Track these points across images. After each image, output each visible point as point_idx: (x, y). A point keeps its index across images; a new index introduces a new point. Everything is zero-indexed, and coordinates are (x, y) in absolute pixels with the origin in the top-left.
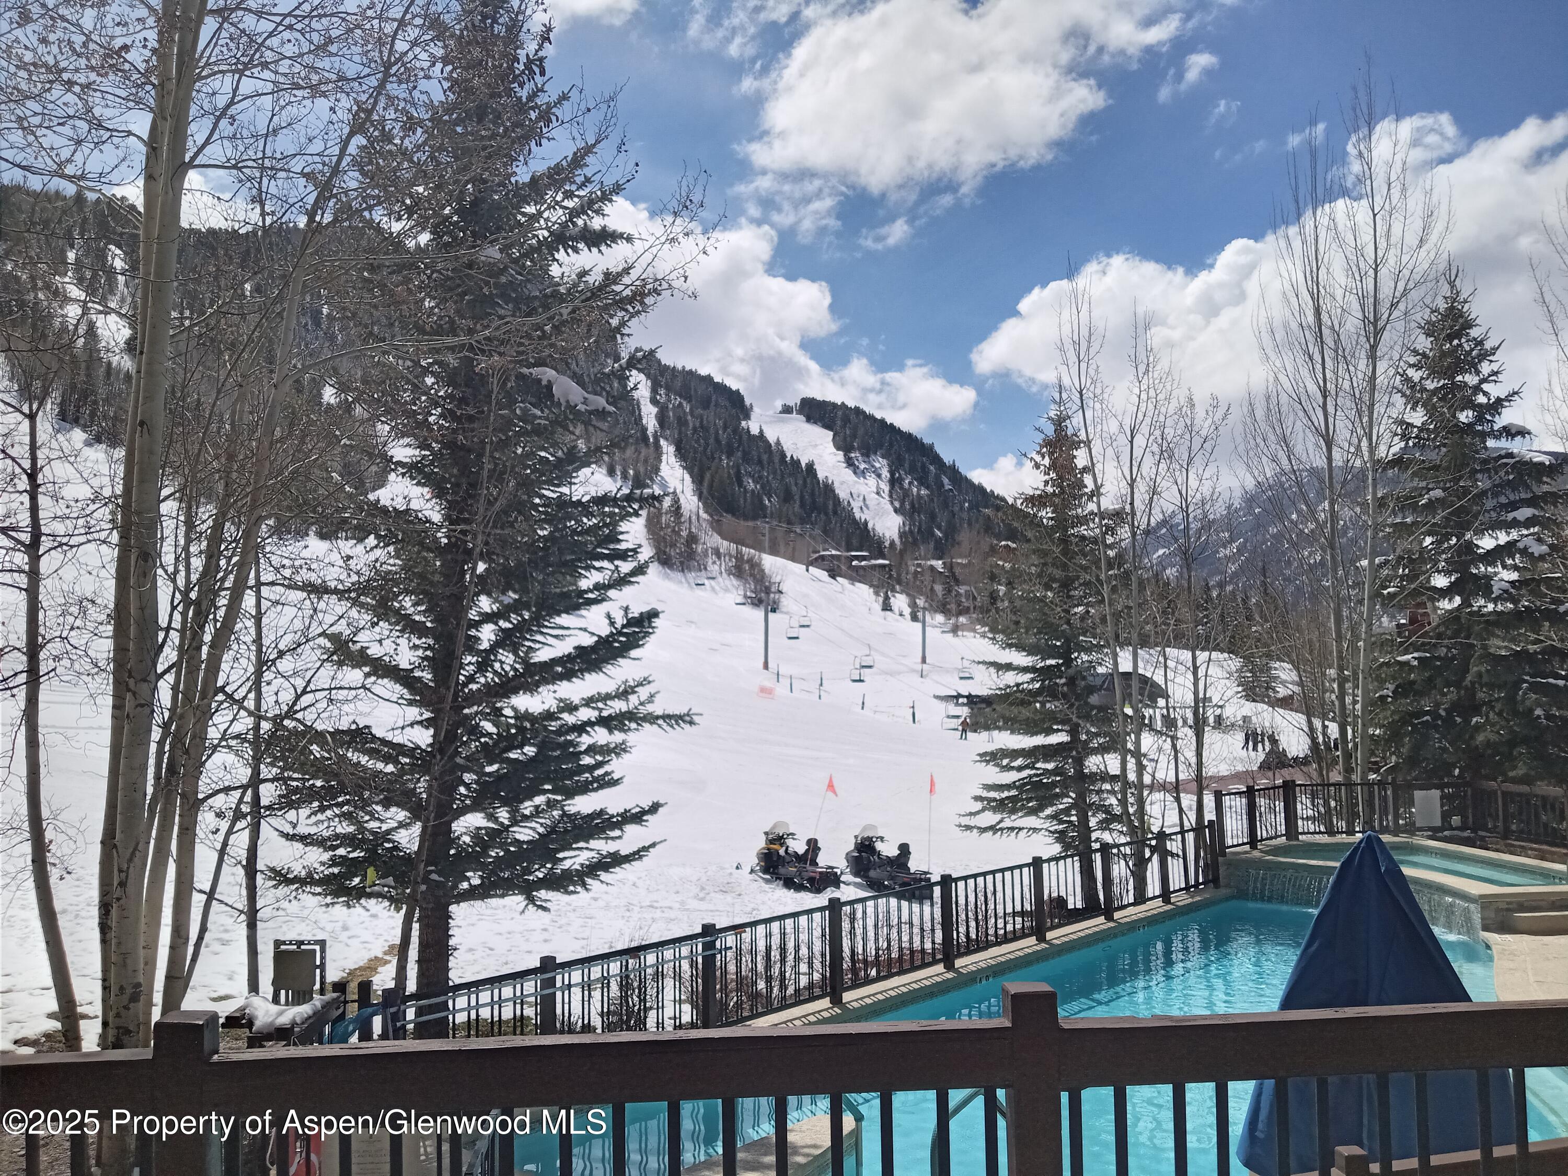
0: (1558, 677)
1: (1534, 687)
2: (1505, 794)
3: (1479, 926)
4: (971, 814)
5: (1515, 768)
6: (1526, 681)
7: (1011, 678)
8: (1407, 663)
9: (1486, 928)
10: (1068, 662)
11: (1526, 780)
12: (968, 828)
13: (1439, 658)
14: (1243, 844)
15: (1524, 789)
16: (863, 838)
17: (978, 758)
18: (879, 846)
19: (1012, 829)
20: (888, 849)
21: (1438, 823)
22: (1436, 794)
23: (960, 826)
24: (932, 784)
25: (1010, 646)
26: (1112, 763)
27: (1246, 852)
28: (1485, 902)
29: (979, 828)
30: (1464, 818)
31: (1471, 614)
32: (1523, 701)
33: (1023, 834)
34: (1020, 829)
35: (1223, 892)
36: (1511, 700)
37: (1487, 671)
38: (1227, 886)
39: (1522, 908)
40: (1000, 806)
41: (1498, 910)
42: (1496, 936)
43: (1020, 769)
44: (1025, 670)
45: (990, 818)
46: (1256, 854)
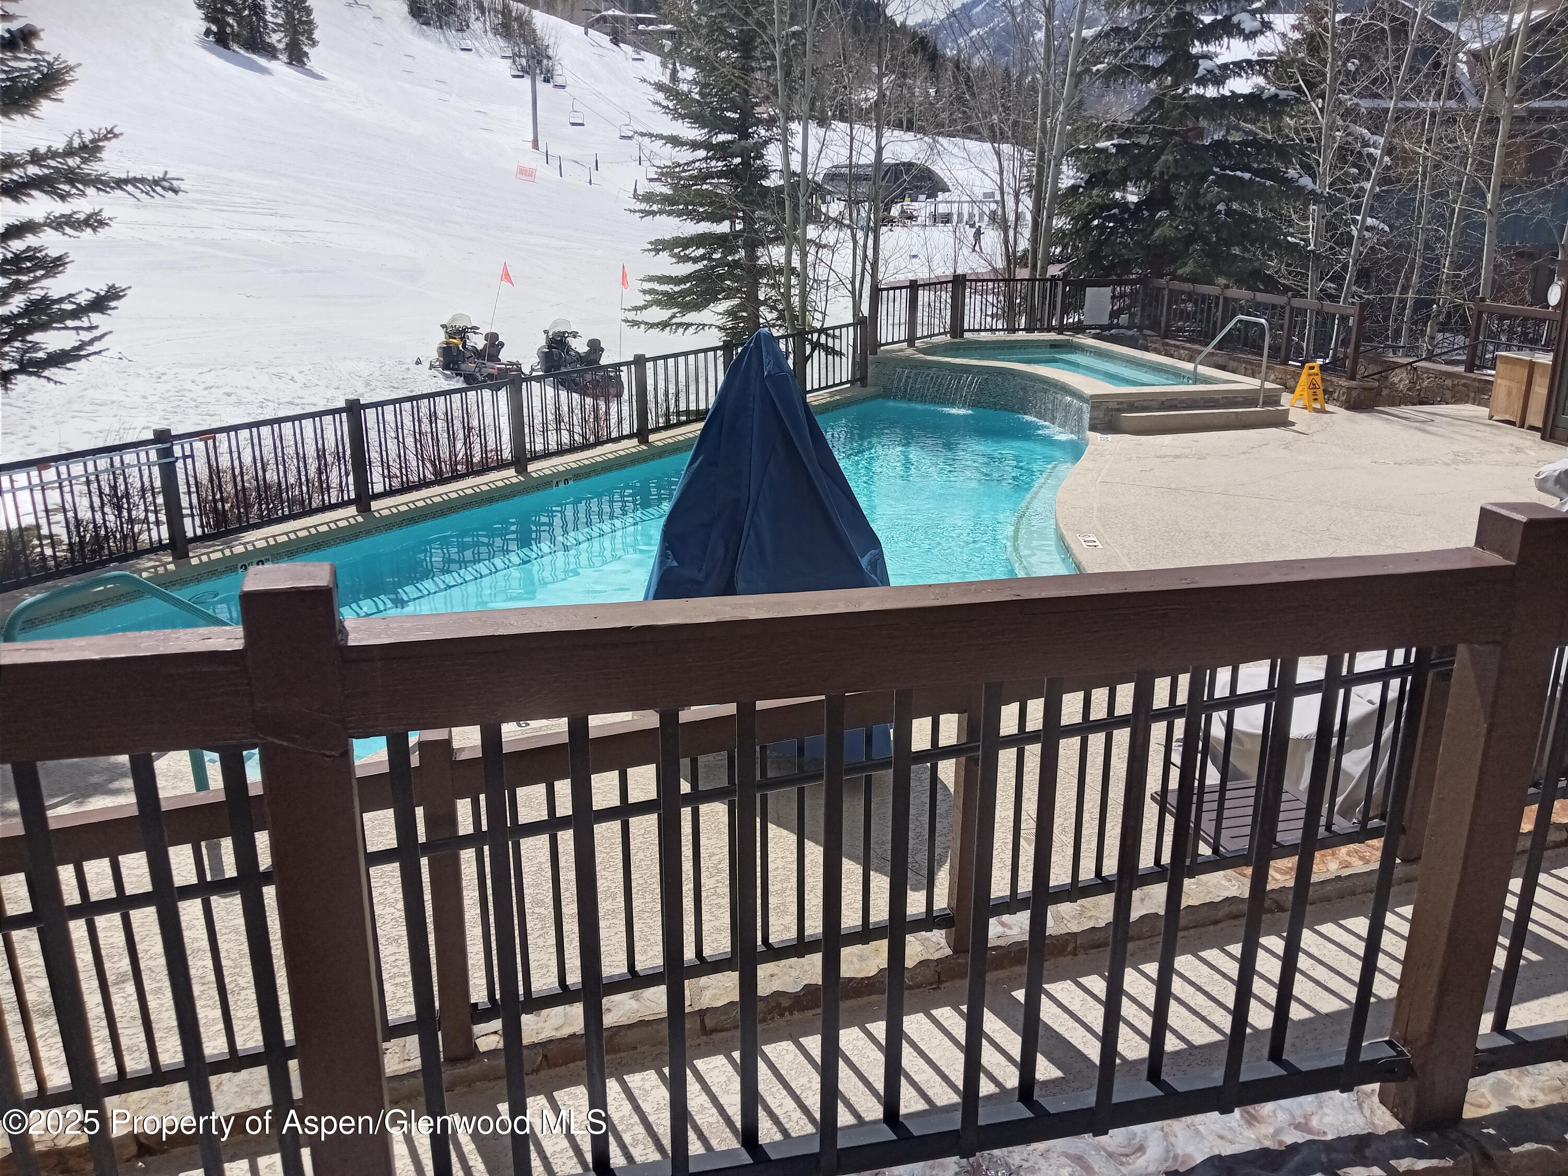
0: (1247, 169)
1: (1222, 181)
2: (1171, 291)
3: (1087, 426)
4: (636, 309)
5: (1185, 264)
6: (1214, 173)
7: (684, 155)
8: (1104, 151)
9: (1093, 428)
10: (745, 135)
11: (1193, 279)
12: (635, 323)
13: (1138, 145)
14: (899, 342)
15: (1188, 287)
16: (555, 334)
17: (650, 247)
18: (573, 342)
19: (679, 325)
20: (580, 346)
21: (1105, 321)
22: (1107, 291)
23: (626, 321)
24: (624, 275)
25: (683, 117)
26: (777, 253)
27: (901, 350)
28: (1097, 402)
29: (646, 323)
30: (1132, 316)
31: (1174, 97)
32: (1205, 194)
33: (691, 330)
34: (689, 325)
35: (870, 390)
36: (1195, 194)
37: (1176, 160)
38: (875, 385)
39: (1132, 407)
40: (668, 300)
41: (1108, 410)
42: (1099, 435)
43: (695, 260)
44: (695, 145)
45: (658, 314)
46: (910, 351)
